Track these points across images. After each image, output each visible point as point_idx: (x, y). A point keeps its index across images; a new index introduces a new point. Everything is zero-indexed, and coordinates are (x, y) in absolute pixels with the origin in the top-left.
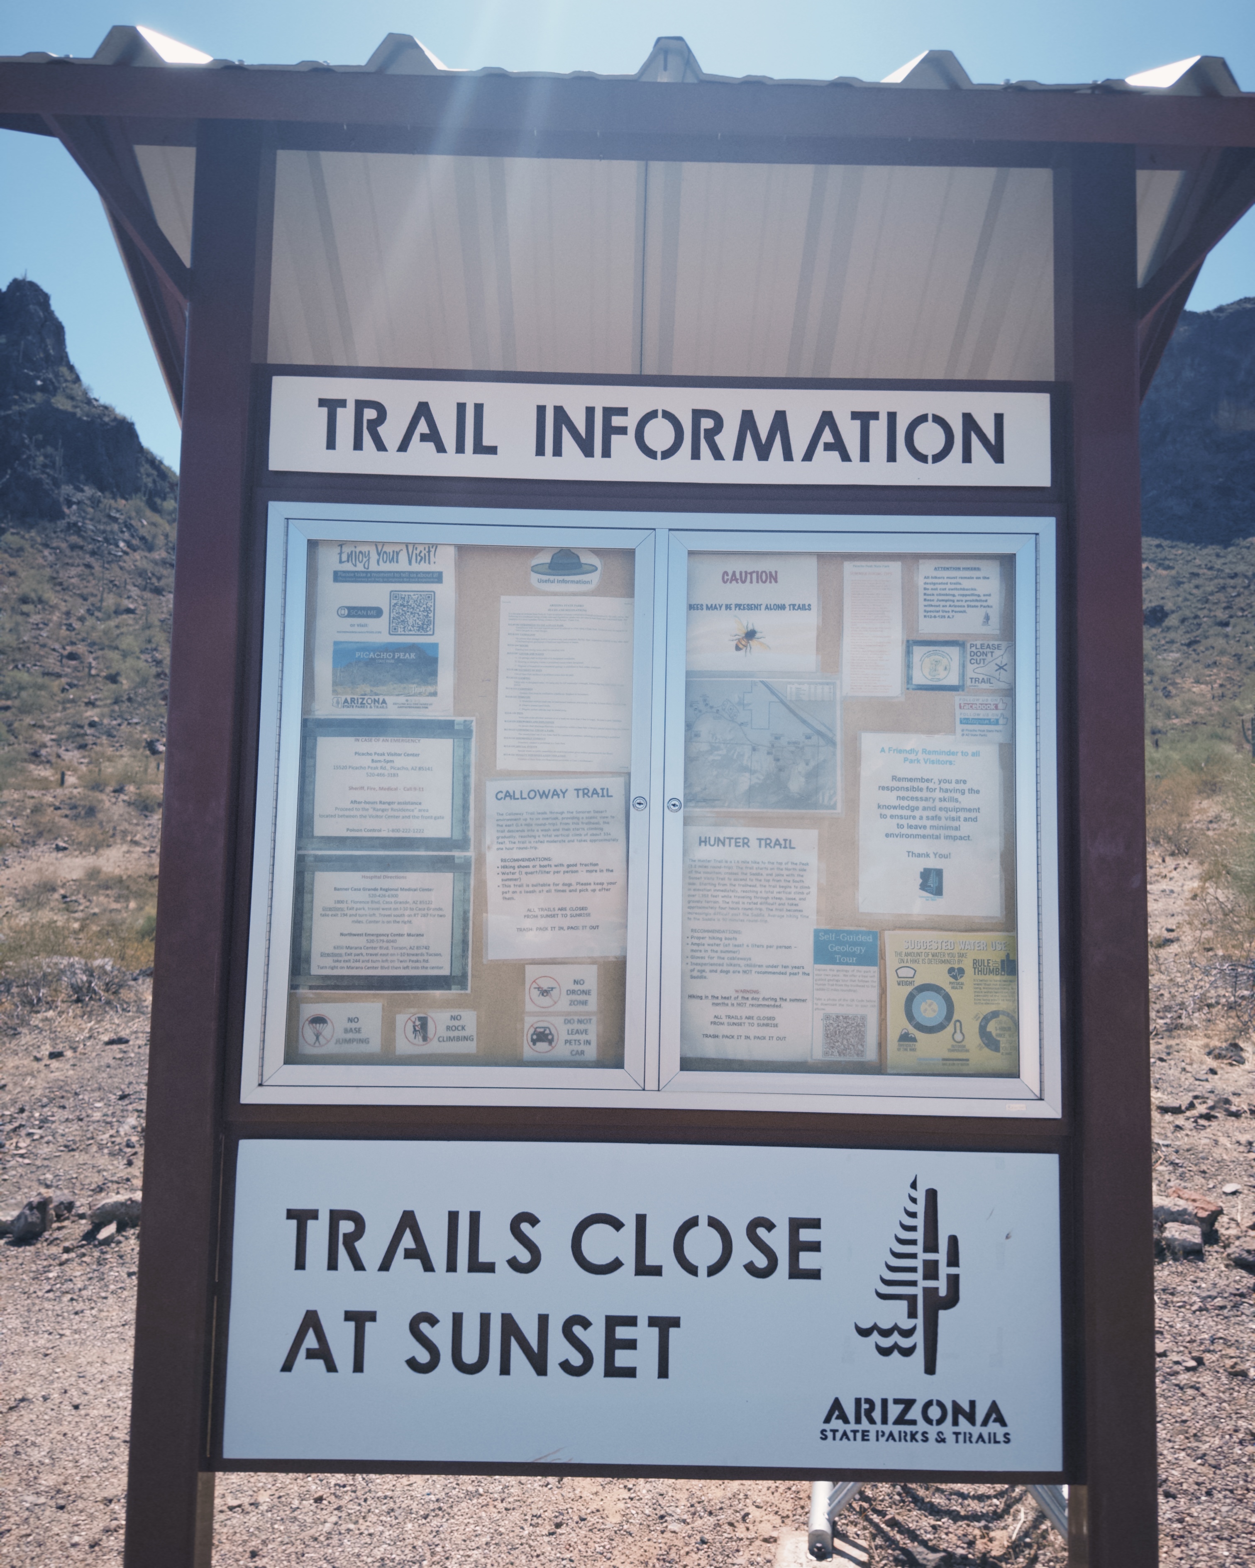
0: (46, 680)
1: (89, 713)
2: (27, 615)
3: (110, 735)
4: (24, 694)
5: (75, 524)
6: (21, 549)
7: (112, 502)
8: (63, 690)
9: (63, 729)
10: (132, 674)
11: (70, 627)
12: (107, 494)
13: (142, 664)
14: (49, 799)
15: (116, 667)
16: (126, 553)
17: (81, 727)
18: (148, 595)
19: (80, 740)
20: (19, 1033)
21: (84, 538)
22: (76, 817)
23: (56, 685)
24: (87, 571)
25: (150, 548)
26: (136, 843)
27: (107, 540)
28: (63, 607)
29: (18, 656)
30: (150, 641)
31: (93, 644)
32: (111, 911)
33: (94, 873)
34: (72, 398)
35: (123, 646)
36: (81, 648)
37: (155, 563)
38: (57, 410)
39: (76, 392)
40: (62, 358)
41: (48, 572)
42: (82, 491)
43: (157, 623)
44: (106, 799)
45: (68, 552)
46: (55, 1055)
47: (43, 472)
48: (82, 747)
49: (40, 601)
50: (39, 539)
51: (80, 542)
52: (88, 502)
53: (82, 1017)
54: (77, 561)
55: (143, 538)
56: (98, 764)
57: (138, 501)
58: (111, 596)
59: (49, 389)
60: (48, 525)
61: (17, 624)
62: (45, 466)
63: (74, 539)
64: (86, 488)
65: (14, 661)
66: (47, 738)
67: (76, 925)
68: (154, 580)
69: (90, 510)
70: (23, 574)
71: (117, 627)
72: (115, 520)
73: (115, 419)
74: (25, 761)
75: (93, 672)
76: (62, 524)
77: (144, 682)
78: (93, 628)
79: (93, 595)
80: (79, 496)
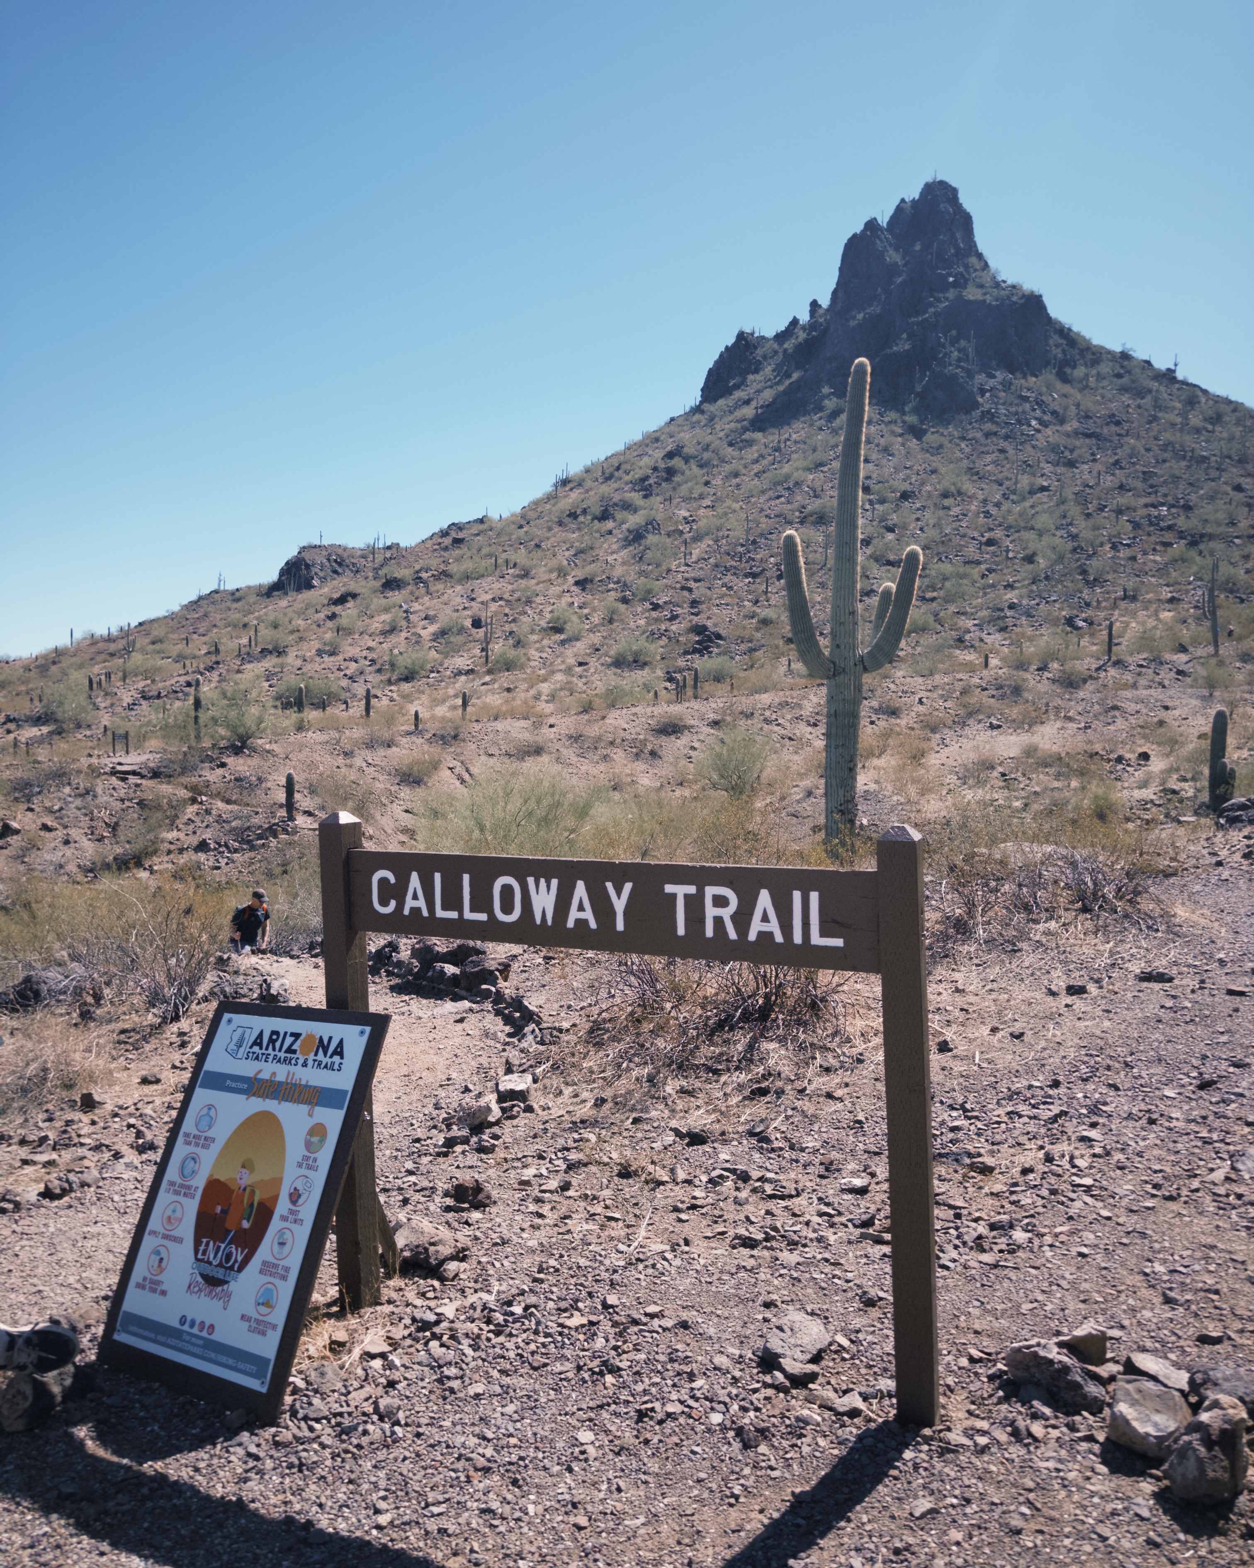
0: (968, 569)
1: (1009, 596)
2: (948, 508)
3: (1029, 615)
4: (948, 584)
5: (989, 412)
6: (941, 446)
7: (1023, 381)
8: (983, 576)
9: (984, 613)
10: (1049, 552)
11: (987, 515)
12: (1018, 375)
13: (1057, 541)
14: (976, 680)
15: (1032, 547)
16: (1038, 431)
17: (1002, 610)
18: (1060, 470)
19: (1001, 623)
20: (1020, 950)
21: (997, 423)
22: (1003, 697)
23: (976, 572)
24: (1002, 456)
25: (1062, 422)
26: (1070, 719)
27: (1019, 422)
28: (981, 496)
29: (941, 549)
30: (1065, 517)
31: (1010, 527)
32: (1053, 790)
33: (1030, 751)
34: (981, 286)
35: (1038, 526)
36: (998, 534)
37: (1068, 435)
38: (969, 301)
39: (987, 280)
40: (972, 248)
41: (965, 463)
42: (994, 377)
43: (1071, 496)
44: (1030, 678)
45: (983, 440)
46: (1075, 990)
47: (958, 367)
48: (1003, 629)
49: (960, 493)
50: (956, 433)
51: (994, 428)
52: (1000, 387)
53: (1096, 933)
54: (992, 448)
55: (1054, 413)
56: (1020, 646)
57: (1049, 376)
58: (1026, 476)
59: (961, 283)
60: (962, 417)
61: (940, 519)
62: (959, 360)
63: (989, 426)
64: (998, 373)
65: (938, 554)
66: (969, 624)
67: (1017, 804)
68: (1067, 454)
69: (1002, 394)
70: (943, 470)
71: (1032, 507)
72: (1026, 399)
73: (1024, 296)
74: (951, 647)
75: (1011, 555)
76: (977, 413)
77: (1061, 558)
78: (1009, 511)
79: (1007, 479)
80: (992, 382)
